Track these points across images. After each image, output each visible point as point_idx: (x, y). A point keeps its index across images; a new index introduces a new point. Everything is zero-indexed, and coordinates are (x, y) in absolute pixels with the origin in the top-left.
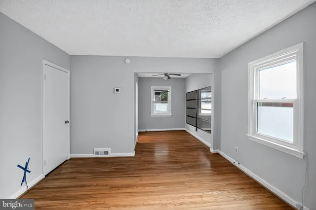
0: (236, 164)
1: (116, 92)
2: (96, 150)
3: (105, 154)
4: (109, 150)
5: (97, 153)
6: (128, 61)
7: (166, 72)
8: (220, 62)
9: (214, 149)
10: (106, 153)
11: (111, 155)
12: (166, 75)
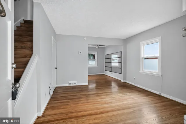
0: (135, 85)
1: (80, 53)
2: (70, 82)
5: (70, 84)
6: (85, 38)
7: (97, 44)
8: (126, 41)
9: (123, 80)
10: (75, 83)
11: (77, 84)
12: (97, 45)
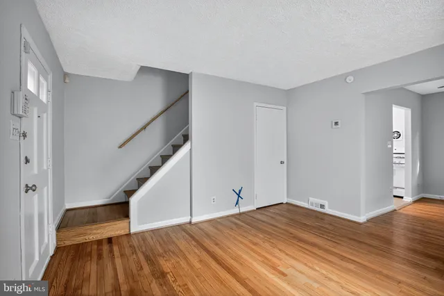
1: (334, 126)
2: (311, 199)
3: (321, 207)
4: (326, 204)
5: (312, 204)
6: (350, 79)
11: (328, 210)
